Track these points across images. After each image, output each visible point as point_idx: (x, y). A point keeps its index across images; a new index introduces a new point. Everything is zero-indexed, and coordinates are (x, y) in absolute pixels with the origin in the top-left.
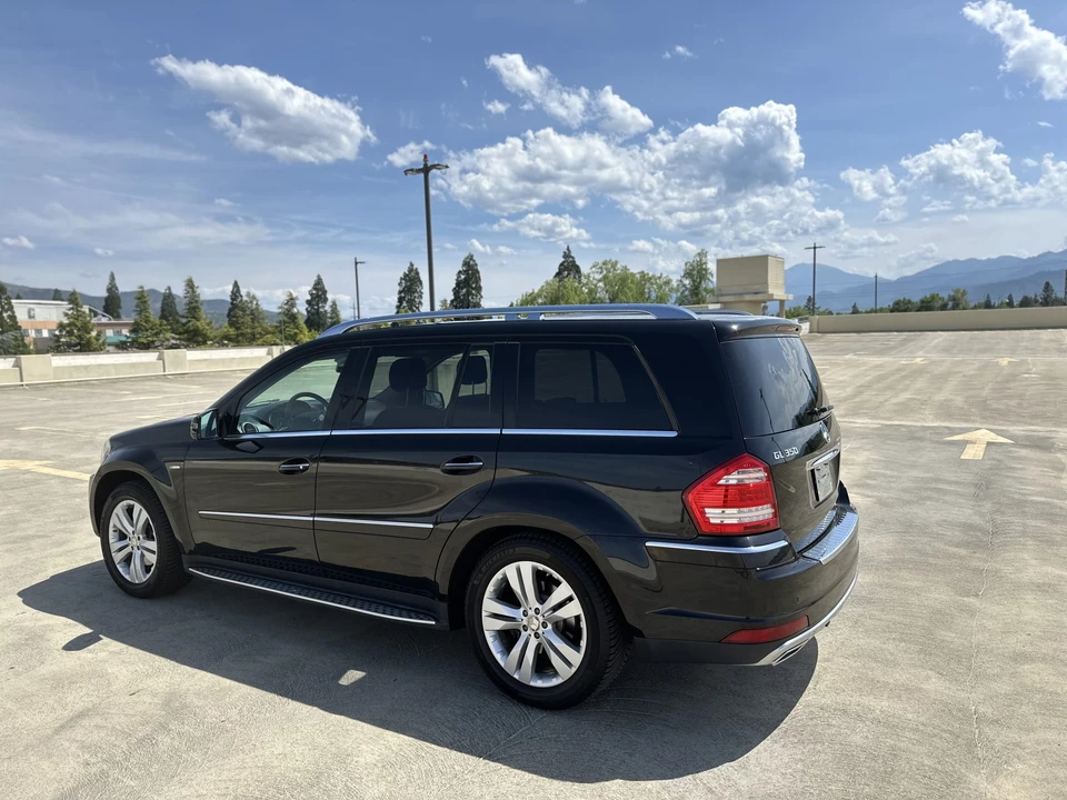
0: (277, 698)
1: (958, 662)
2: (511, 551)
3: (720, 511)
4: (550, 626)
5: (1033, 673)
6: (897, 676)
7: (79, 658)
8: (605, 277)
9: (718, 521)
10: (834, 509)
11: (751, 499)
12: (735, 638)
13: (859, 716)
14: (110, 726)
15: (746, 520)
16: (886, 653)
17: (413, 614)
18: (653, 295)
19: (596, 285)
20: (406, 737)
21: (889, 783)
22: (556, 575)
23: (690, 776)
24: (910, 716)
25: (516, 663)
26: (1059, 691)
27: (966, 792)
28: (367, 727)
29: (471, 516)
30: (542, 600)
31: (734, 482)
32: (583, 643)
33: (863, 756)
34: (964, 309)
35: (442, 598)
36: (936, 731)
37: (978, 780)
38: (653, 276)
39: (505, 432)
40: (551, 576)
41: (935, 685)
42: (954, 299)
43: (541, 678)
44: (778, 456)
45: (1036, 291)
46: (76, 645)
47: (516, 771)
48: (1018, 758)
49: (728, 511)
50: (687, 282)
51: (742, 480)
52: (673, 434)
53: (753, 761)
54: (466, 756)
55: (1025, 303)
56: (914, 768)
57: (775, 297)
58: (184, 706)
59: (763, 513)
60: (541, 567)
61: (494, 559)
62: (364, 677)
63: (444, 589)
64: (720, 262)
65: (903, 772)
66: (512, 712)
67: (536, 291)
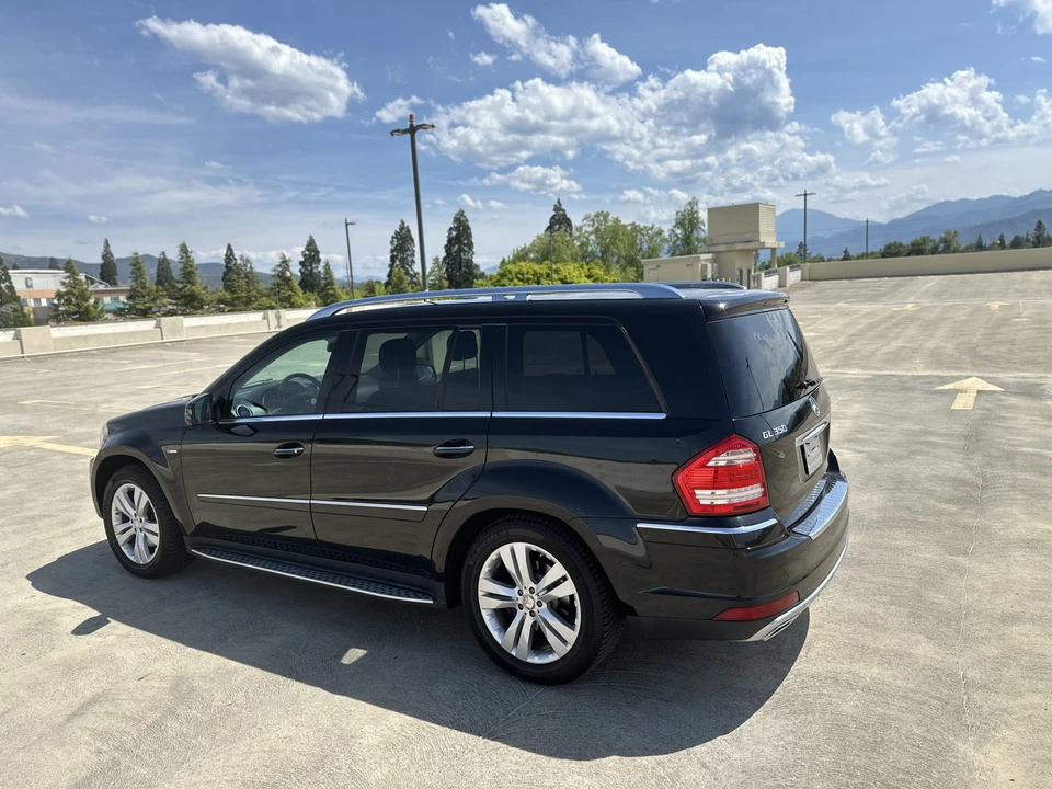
0: (282, 679)
1: (948, 625)
2: (504, 533)
3: (709, 492)
4: (545, 605)
5: (1021, 634)
6: (887, 641)
7: (88, 643)
8: (597, 231)
9: (708, 502)
10: (824, 478)
11: (740, 479)
12: (725, 616)
13: (849, 684)
14: (120, 712)
15: (736, 501)
16: (877, 617)
17: (411, 593)
18: (645, 246)
19: (587, 239)
20: (408, 717)
21: (879, 753)
22: (550, 556)
23: (684, 751)
24: (899, 683)
25: (513, 640)
26: (1047, 652)
27: (954, 761)
28: (369, 707)
29: (467, 496)
30: (536, 580)
31: (723, 463)
32: (578, 621)
33: (853, 725)
34: (955, 251)
35: (438, 577)
36: (925, 699)
37: (965, 749)
38: (645, 227)
39: (495, 415)
40: (544, 556)
41: (924, 650)
42: (945, 241)
43: (537, 655)
44: (767, 435)
45: (1028, 231)
46: (86, 628)
47: (514, 749)
48: (1006, 723)
49: (718, 492)
50: (678, 232)
51: (731, 461)
52: (662, 416)
53: (745, 734)
54: (466, 735)
55: (1017, 244)
56: (903, 737)
57: (766, 245)
58: (193, 690)
59: (753, 492)
60: (535, 548)
61: (489, 540)
62: (366, 656)
63: (440, 567)
64: (711, 211)
65: (892, 742)
66: (510, 688)
67: (528, 246)
